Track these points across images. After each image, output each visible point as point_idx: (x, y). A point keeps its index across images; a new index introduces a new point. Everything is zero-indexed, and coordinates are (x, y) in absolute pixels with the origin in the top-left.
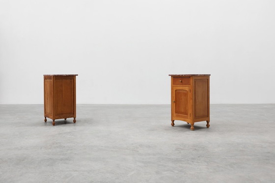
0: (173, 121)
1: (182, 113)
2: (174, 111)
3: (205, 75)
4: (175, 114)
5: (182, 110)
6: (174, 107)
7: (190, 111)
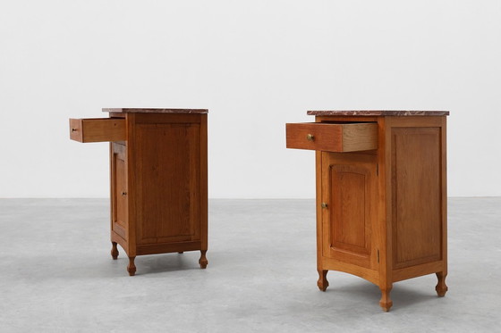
0: (323, 274)
1: (351, 247)
2: (327, 238)
3: (428, 115)
4: (328, 250)
5: (352, 237)
6: (327, 226)
7: (378, 243)
